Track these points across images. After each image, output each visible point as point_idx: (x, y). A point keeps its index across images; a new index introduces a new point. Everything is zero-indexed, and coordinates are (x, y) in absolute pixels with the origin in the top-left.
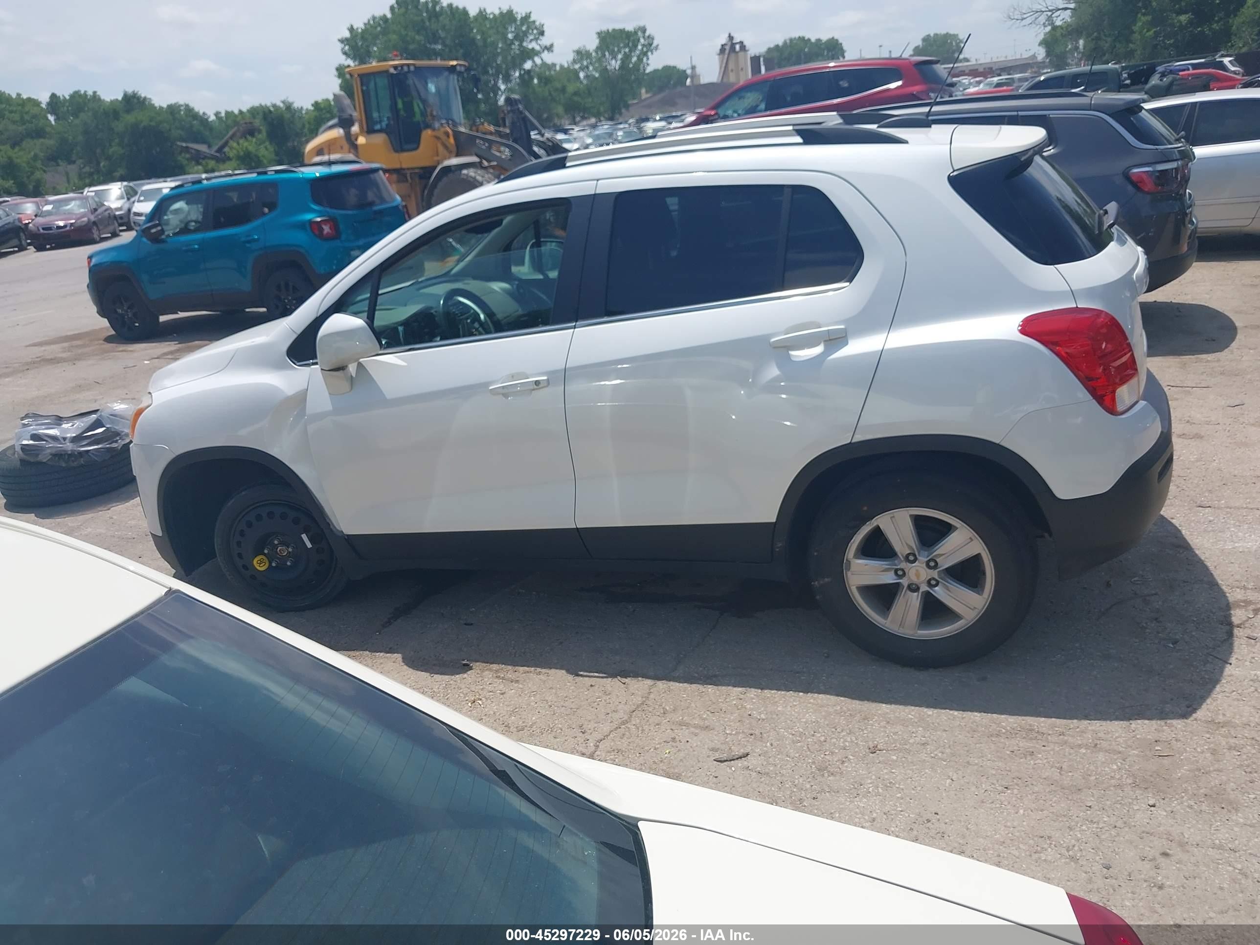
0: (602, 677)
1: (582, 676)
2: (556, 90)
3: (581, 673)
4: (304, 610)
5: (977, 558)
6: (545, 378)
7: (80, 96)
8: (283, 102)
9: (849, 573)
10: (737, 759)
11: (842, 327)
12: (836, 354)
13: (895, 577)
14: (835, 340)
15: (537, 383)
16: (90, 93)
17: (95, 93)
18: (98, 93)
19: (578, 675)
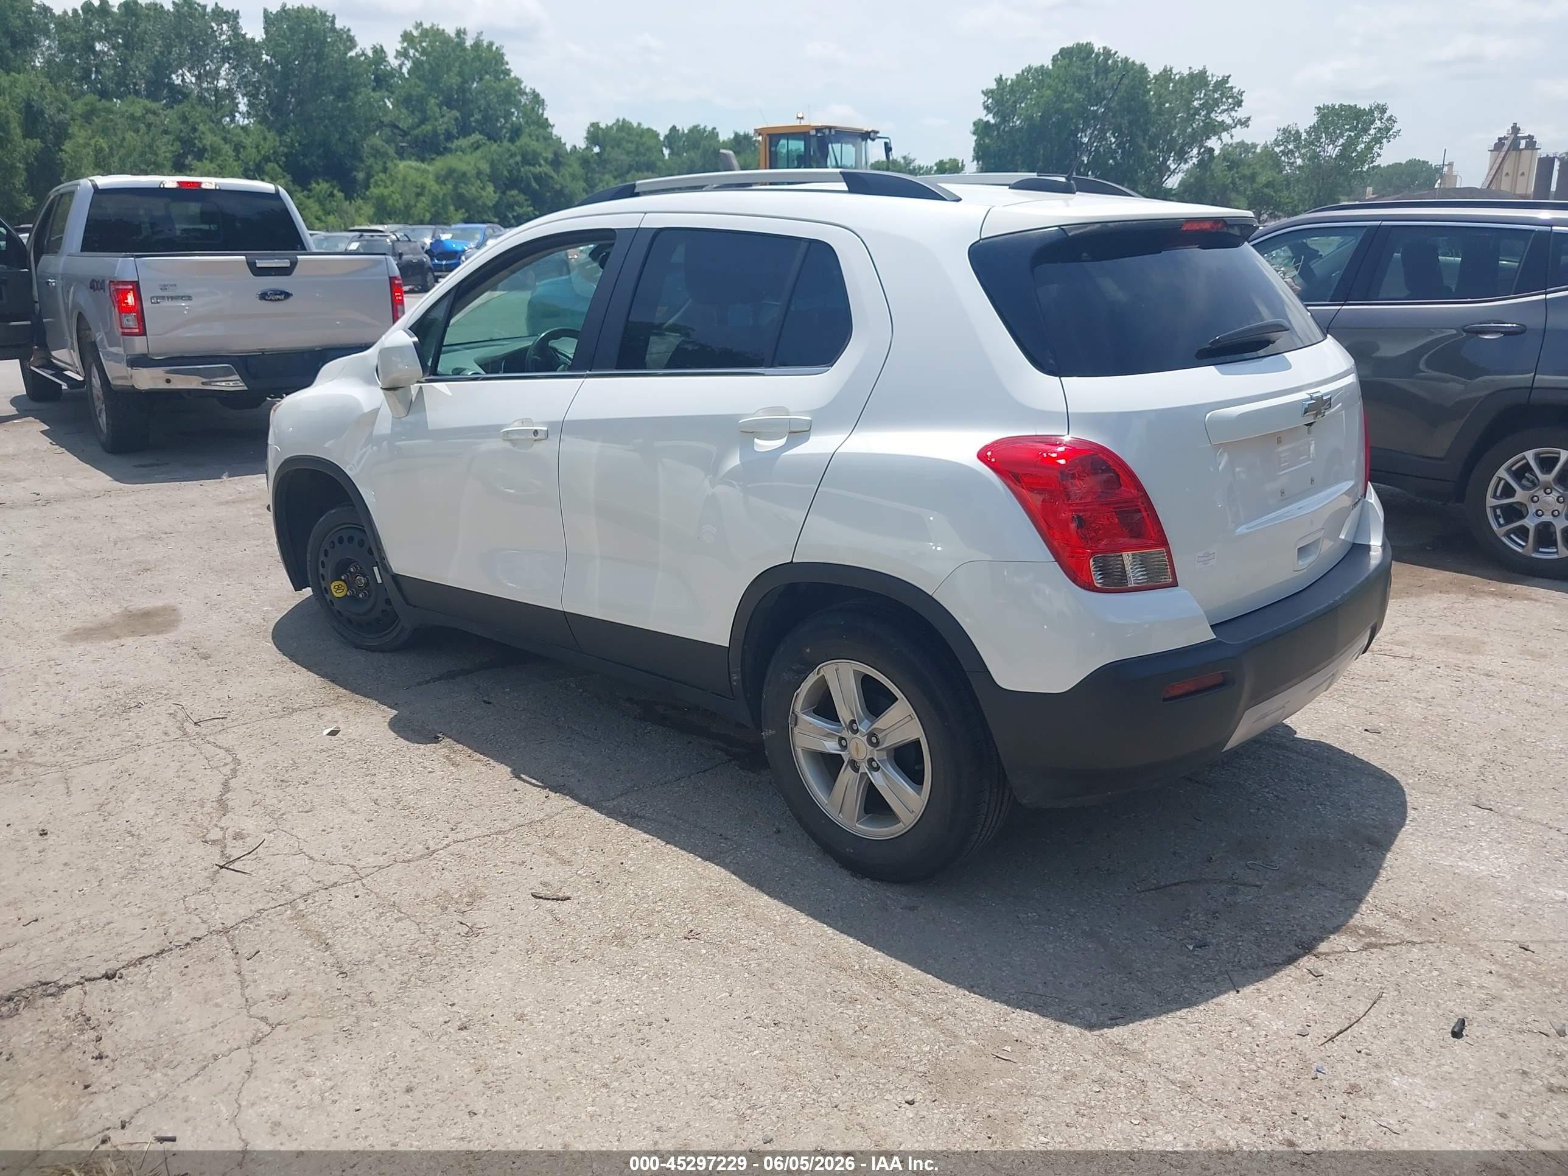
0: (535, 785)
1: (525, 781)
2: (1242, 178)
3: (523, 776)
4: (373, 651)
5: (917, 743)
6: (545, 429)
7: (699, 131)
8: (904, 158)
9: (796, 730)
10: (553, 899)
11: (808, 418)
12: (795, 449)
13: (838, 747)
14: (798, 433)
15: (536, 432)
16: (709, 128)
17: (714, 129)
18: (717, 130)
19: (520, 778)
